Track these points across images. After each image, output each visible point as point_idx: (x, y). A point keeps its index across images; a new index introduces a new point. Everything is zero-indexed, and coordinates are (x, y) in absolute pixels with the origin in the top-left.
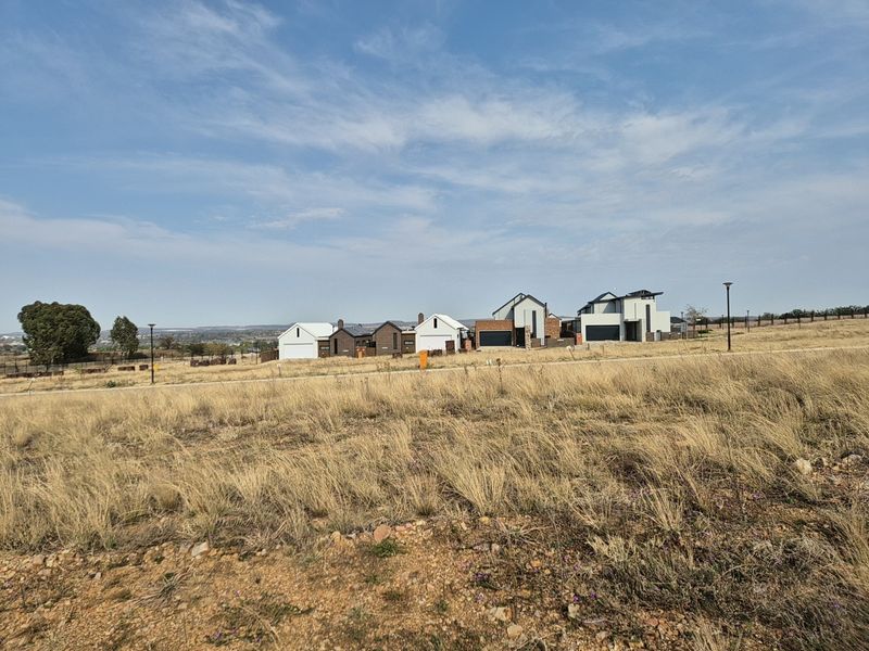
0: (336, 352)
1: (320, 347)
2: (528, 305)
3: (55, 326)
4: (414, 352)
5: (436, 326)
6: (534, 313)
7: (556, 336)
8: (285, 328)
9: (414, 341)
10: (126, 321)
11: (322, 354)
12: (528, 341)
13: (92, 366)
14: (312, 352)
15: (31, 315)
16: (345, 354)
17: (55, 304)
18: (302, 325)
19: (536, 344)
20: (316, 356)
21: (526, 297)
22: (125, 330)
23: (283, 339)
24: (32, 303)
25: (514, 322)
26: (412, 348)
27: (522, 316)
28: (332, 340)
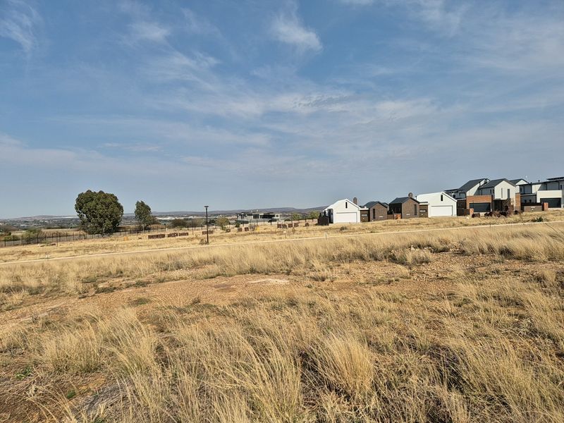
0: (374, 218)
1: (361, 215)
2: (504, 185)
3: (108, 207)
4: (427, 216)
5: (442, 200)
6: (509, 190)
9: (427, 211)
10: (143, 204)
11: (362, 220)
14: (356, 218)
16: (381, 219)
17: (101, 192)
20: (359, 220)
21: (500, 181)
22: (142, 210)
23: (336, 209)
24: (84, 192)
25: (493, 196)
26: (425, 214)
27: (500, 192)
28: (371, 210)
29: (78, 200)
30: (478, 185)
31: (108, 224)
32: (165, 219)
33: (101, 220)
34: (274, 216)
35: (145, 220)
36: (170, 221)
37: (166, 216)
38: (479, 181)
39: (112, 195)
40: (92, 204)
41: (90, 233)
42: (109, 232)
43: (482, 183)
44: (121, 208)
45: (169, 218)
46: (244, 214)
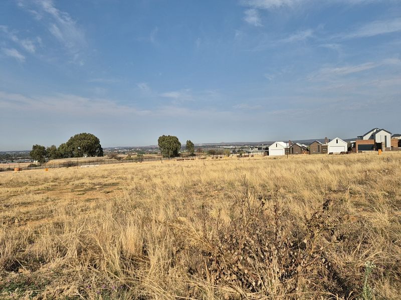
0: (293, 153)
1: (285, 151)
2: (383, 133)
5: (337, 142)
6: (386, 136)
7: (396, 146)
8: (271, 144)
9: (327, 149)
10: (190, 142)
11: (285, 154)
12: (384, 148)
13: (181, 158)
14: (282, 153)
15: (162, 140)
16: (297, 154)
17: (169, 136)
18: (279, 143)
19: (387, 149)
20: (284, 154)
21: (380, 130)
22: (190, 145)
23: (270, 148)
25: (375, 140)
26: (326, 152)
27: (379, 139)
28: (291, 148)
29: (159, 140)
30: (372, 133)
31: (171, 152)
32: (229, 147)
36: (232, 149)
37: (230, 146)
38: (373, 130)
39: (176, 137)
41: (164, 157)
42: (172, 156)
43: (375, 131)
44: (179, 144)
45: (231, 147)
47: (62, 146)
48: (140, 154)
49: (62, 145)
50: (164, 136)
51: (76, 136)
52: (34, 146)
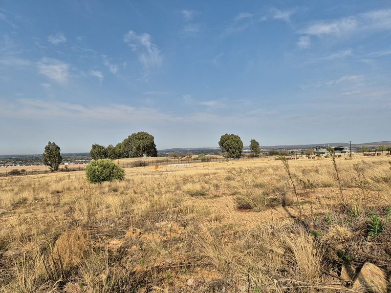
10: (254, 141)
22: (254, 145)
33: (234, 150)
34: (343, 149)
35: (255, 150)
39: (237, 136)
40: (229, 141)
42: (238, 157)
44: (242, 143)
46: (319, 147)
47: (119, 146)
48: (203, 155)
49: (119, 144)
50: (226, 134)
51: (134, 135)
52: (93, 146)
